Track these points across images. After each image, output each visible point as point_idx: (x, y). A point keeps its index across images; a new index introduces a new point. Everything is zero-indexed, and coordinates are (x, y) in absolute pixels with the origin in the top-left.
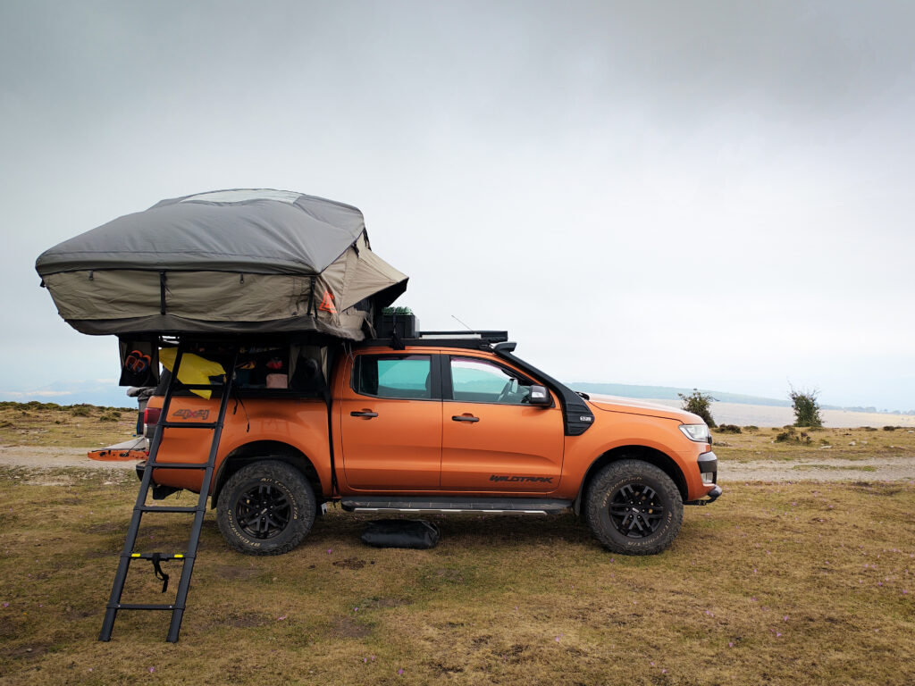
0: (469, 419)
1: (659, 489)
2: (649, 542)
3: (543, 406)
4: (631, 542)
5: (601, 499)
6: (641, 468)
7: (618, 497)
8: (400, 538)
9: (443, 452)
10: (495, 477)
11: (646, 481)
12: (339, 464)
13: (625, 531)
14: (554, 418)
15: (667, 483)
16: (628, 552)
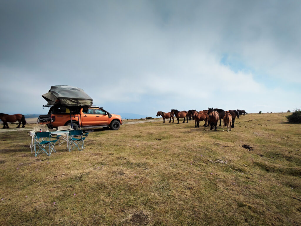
0: (98, 116)
2: (117, 129)
3: (106, 115)
4: (115, 129)
7: (114, 124)
8: (90, 131)
9: (95, 120)
10: (101, 123)
11: (117, 122)
12: (82, 122)
13: (115, 128)
14: (107, 116)
15: (119, 122)
16: (115, 130)
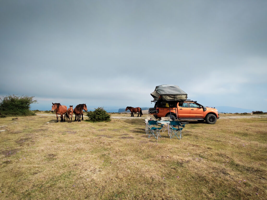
0: (193, 110)
1: (214, 117)
2: (213, 123)
3: (200, 108)
4: (211, 123)
5: (208, 118)
6: (212, 115)
7: (210, 118)
9: (190, 113)
10: (196, 116)
12: (179, 115)
13: (211, 122)
14: (202, 109)
15: (215, 116)
16: (211, 124)
